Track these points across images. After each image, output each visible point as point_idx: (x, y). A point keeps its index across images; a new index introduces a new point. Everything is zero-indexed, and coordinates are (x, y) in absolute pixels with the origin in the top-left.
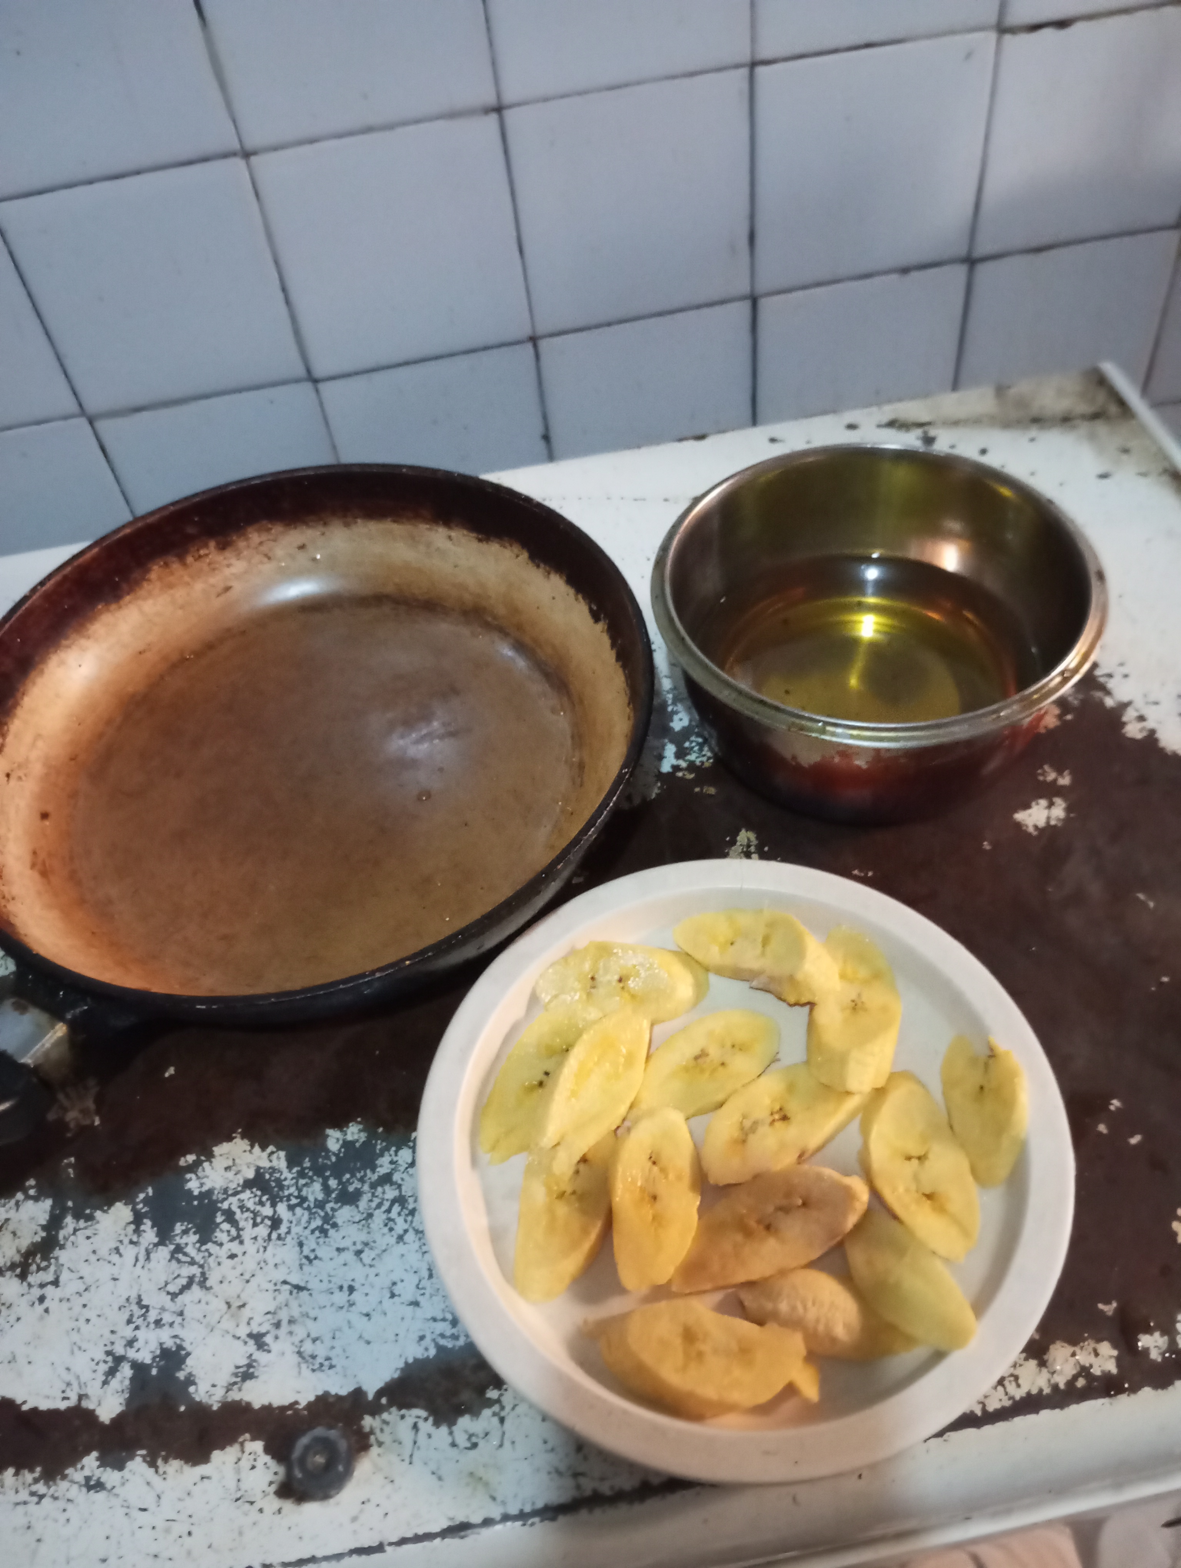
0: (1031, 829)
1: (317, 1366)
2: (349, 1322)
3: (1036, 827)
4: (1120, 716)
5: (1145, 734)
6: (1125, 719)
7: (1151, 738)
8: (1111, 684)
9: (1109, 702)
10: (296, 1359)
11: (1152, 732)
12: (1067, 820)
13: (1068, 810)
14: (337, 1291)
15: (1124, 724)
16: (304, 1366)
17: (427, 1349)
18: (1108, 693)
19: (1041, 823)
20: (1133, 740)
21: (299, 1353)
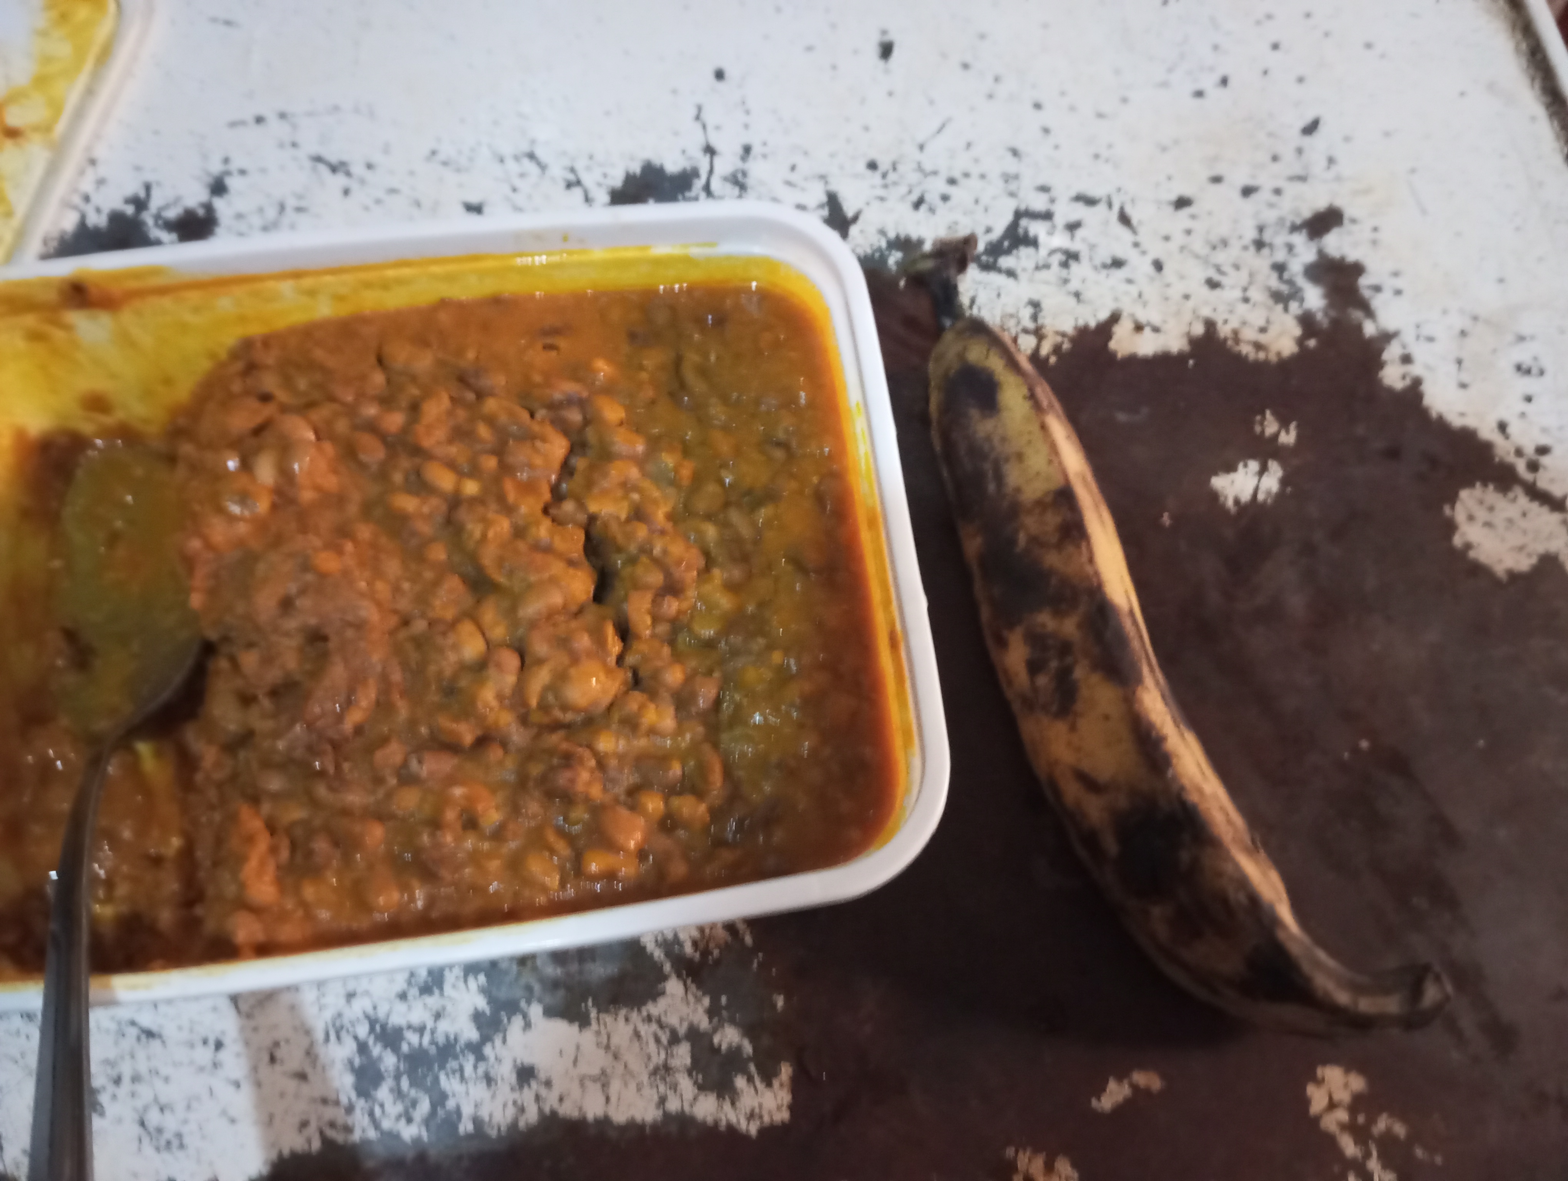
0: (1230, 503)
1: (163, 1143)
2: (211, 1091)
3: (1237, 501)
4: (1381, 351)
5: (1408, 382)
6: (1386, 356)
7: (1415, 388)
8: (1378, 302)
9: (1369, 329)
10: (137, 1130)
11: (1417, 382)
12: (1280, 496)
13: (1284, 482)
14: (199, 1044)
15: (1381, 365)
16: (146, 1141)
17: (309, 1141)
18: (1370, 313)
19: (1246, 496)
20: (1390, 391)
21: (142, 1124)
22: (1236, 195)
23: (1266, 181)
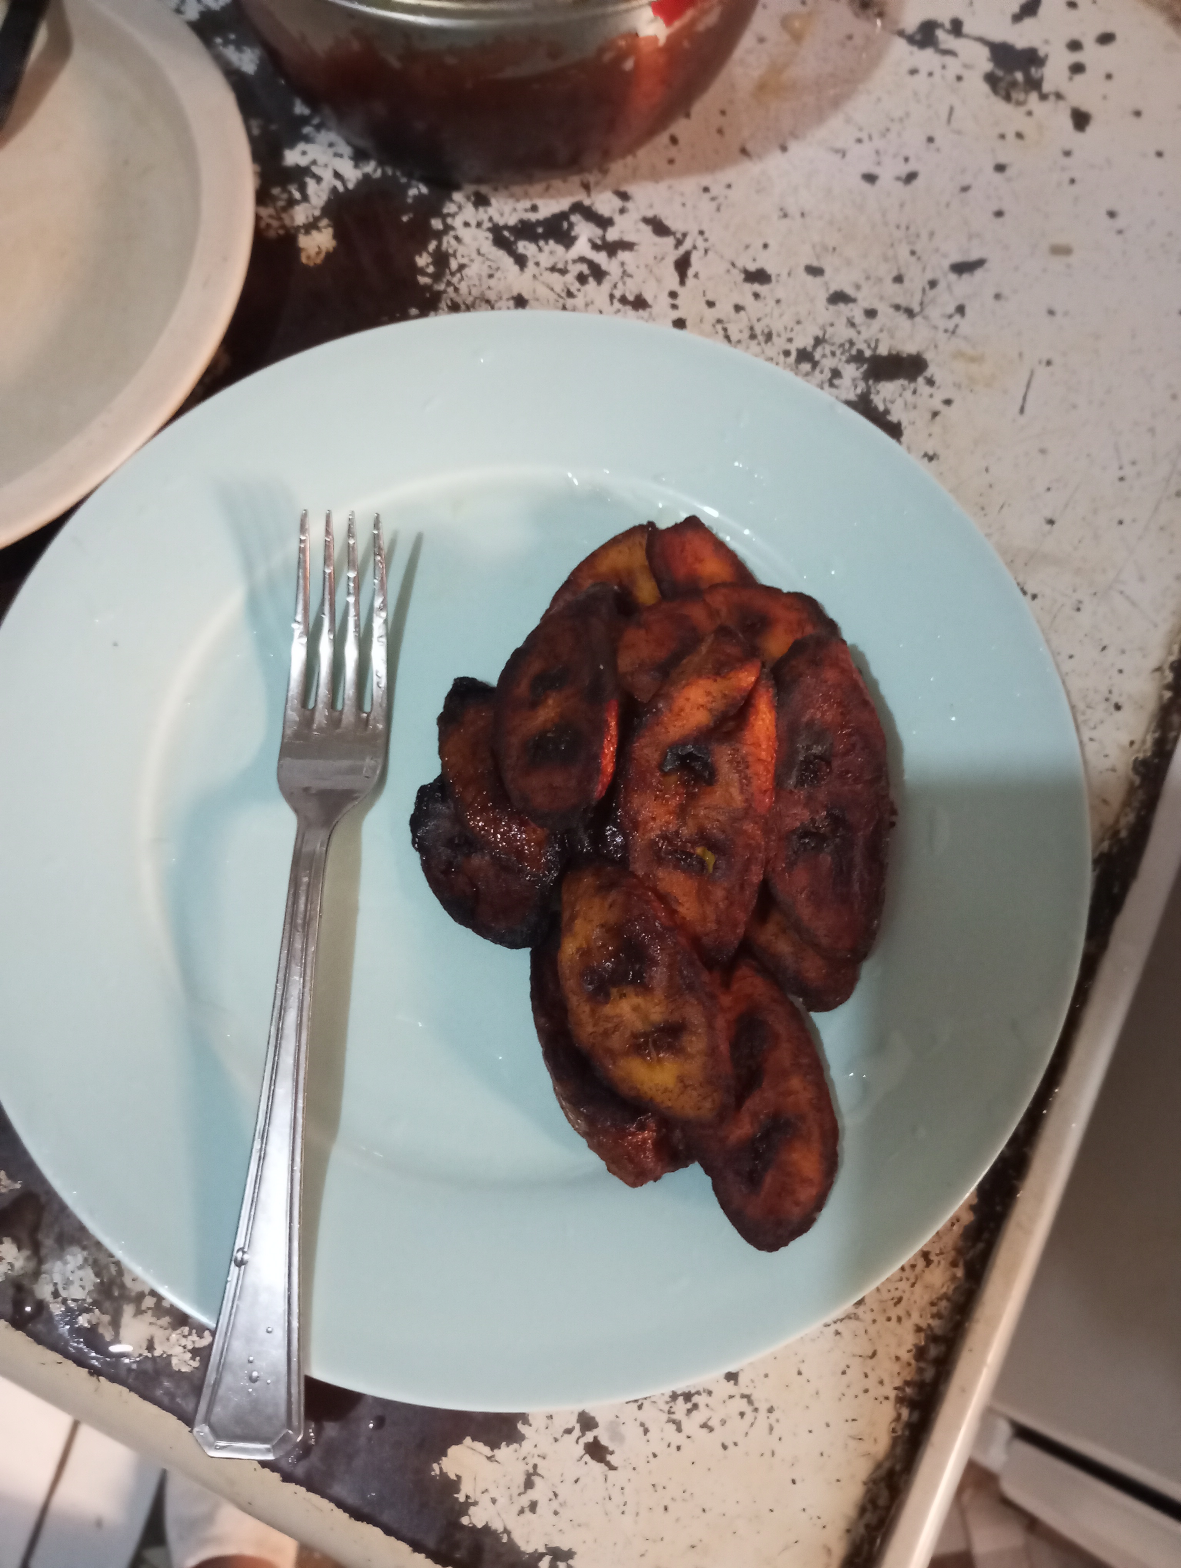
22: (822, 296)
23: (866, 298)
